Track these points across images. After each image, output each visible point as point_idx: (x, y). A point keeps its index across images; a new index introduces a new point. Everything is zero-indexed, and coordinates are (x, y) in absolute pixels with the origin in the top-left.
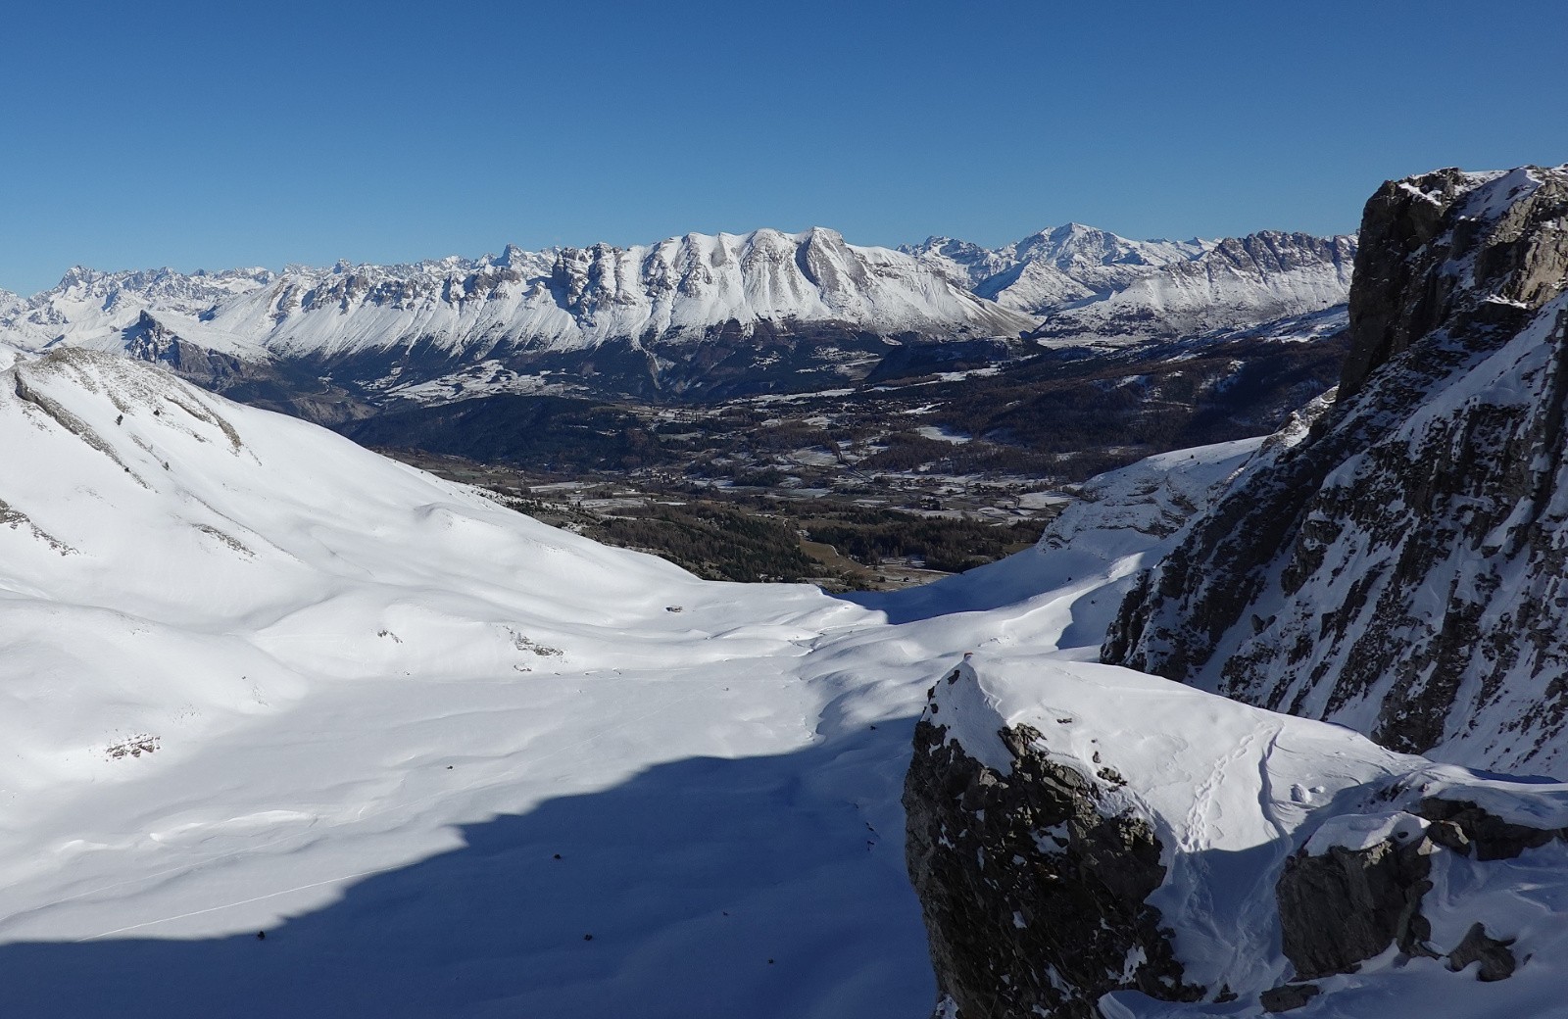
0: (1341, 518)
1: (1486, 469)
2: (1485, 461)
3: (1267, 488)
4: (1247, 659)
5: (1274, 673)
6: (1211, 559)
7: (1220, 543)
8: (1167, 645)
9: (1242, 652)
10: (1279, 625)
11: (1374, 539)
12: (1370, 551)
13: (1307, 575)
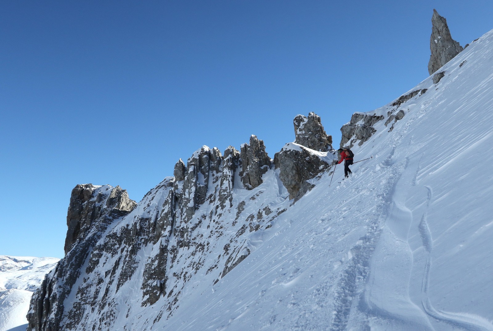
0: (102, 252)
1: (145, 230)
2: (144, 229)
3: (79, 249)
4: (85, 288)
5: (93, 289)
6: (69, 267)
7: (71, 263)
8: (61, 290)
9: (83, 286)
10: (91, 279)
11: (113, 254)
12: (112, 257)
13: (94, 267)
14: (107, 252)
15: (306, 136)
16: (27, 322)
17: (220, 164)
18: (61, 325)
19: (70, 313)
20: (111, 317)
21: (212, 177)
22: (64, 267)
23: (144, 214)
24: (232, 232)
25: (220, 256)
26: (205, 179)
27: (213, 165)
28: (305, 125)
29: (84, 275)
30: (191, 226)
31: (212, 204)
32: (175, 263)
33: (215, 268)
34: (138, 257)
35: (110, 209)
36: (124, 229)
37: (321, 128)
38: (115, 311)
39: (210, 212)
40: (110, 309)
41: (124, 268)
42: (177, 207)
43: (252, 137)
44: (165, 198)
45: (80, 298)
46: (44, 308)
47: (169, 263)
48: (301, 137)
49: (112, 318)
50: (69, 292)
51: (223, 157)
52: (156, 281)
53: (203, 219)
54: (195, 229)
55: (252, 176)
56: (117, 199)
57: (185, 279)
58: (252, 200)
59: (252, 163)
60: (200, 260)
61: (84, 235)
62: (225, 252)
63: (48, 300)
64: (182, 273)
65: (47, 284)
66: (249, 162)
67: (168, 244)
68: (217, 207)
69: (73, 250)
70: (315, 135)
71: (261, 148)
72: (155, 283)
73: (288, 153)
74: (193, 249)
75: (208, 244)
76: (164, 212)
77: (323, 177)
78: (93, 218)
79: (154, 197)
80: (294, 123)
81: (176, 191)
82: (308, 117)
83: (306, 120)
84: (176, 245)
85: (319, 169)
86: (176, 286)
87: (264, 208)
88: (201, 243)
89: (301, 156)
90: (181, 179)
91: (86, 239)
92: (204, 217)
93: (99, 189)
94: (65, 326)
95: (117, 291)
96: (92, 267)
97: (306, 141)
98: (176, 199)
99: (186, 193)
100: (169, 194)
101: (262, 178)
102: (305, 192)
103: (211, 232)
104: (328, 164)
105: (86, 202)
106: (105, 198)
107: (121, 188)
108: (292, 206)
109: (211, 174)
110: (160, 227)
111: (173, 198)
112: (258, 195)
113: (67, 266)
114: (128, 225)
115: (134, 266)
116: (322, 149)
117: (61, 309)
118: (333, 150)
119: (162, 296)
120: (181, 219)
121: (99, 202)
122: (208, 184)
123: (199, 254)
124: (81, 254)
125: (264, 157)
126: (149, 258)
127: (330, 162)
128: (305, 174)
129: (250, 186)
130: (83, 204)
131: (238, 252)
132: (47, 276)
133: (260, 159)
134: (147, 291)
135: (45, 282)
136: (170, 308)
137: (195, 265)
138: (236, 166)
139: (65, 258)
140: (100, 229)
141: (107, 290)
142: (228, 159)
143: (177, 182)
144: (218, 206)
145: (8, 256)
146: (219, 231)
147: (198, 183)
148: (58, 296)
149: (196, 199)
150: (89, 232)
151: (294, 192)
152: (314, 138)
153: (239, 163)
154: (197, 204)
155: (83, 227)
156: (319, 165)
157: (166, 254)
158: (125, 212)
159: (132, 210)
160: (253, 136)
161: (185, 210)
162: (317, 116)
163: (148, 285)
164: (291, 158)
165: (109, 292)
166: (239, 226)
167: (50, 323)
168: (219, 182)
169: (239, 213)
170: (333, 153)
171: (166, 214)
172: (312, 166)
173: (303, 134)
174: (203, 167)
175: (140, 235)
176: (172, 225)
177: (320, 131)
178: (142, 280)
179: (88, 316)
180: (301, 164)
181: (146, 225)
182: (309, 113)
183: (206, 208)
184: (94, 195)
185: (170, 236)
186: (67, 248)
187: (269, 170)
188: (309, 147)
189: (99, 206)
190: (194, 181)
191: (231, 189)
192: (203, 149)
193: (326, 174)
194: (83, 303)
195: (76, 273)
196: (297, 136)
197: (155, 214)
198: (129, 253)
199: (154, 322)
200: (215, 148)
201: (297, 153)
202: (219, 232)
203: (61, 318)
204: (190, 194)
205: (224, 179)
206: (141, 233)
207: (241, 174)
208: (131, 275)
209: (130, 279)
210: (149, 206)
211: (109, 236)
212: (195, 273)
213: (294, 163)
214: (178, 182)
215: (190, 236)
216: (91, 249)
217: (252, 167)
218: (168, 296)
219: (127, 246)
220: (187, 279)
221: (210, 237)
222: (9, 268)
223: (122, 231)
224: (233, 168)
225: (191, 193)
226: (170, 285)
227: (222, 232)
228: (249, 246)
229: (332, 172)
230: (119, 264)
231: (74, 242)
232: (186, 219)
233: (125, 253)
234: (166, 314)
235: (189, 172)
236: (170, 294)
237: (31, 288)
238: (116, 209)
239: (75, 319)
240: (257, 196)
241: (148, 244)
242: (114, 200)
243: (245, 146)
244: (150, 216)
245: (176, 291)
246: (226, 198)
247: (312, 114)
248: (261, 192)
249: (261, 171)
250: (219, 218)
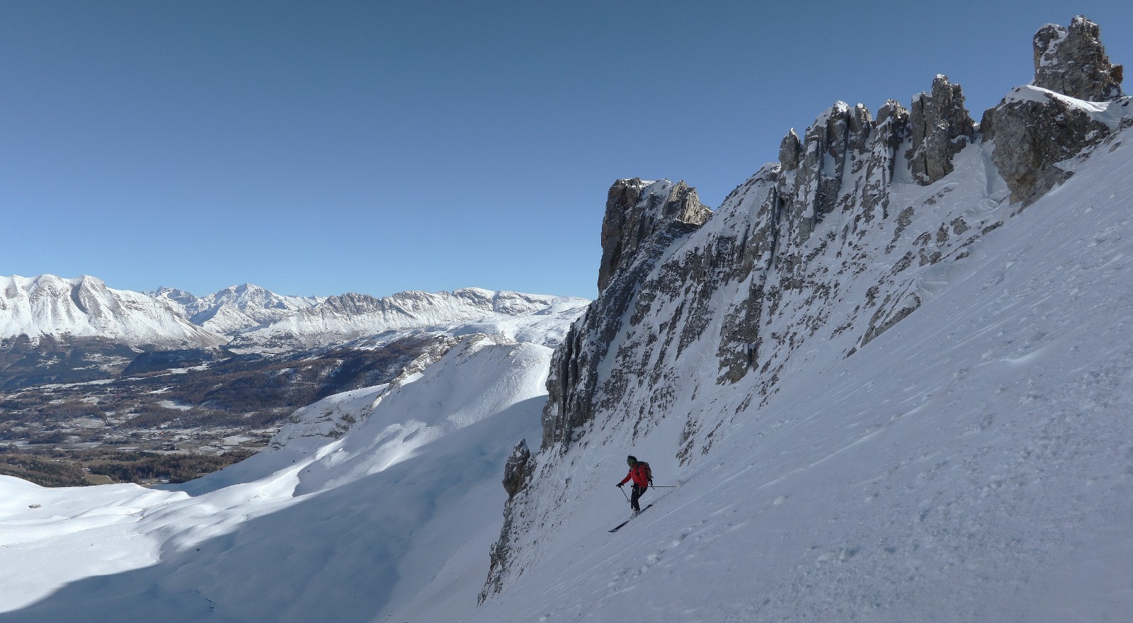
0: (655, 292)
1: (725, 258)
2: (724, 256)
4: (629, 348)
5: (640, 352)
6: (605, 313)
7: (607, 307)
8: (594, 348)
9: (625, 346)
10: (638, 334)
11: (672, 296)
12: (671, 300)
13: (643, 315)
14: (663, 292)
15: (1060, 70)
16: (547, 393)
17: (867, 136)
18: (594, 401)
19: (607, 384)
20: (668, 396)
21: (851, 163)
22: (597, 313)
23: (724, 229)
24: (885, 265)
25: (857, 308)
26: (837, 166)
27: (853, 138)
28: (1061, 45)
29: (627, 327)
30: (806, 252)
31: (848, 212)
32: (775, 316)
33: (848, 329)
34: (712, 303)
35: (668, 221)
36: (690, 255)
37: (1098, 49)
38: (674, 387)
39: (844, 227)
40: (667, 385)
41: (690, 320)
42: (783, 218)
43: (937, 79)
44: (762, 201)
45: (621, 362)
46: (570, 374)
47: (765, 316)
48: (1048, 72)
49: (669, 398)
50: (605, 352)
51: (874, 123)
52: (742, 345)
53: (829, 241)
54: (814, 258)
55: (931, 157)
56: (680, 203)
57: (791, 344)
58: (927, 205)
59: (934, 132)
60: (820, 314)
61: (627, 263)
62: (869, 302)
63: (575, 362)
64: (787, 333)
65: (574, 338)
66: (928, 131)
67: (764, 283)
68: (858, 218)
69: (612, 288)
70: (1083, 65)
71: (954, 101)
72: (741, 347)
73: (1016, 108)
74: (808, 292)
75: (836, 286)
76: (759, 227)
77: (1093, 156)
78: (641, 235)
79: (743, 199)
80: (1035, 44)
81: (783, 189)
82: (1070, 28)
83: (1063, 35)
84: (777, 284)
85: (1084, 138)
86: (776, 356)
87: (953, 220)
88: (823, 283)
89: (1045, 113)
90: (792, 167)
91: (631, 270)
92: (832, 236)
93: (650, 186)
94: (600, 403)
95: (677, 357)
96: (639, 315)
97: (1060, 81)
98: (782, 203)
99: (799, 192)
100: (770, 194)
101: (953, 162)
102: (1049, 187)
103: (844, 264)
104: (1107, 128)
105: (630, 210)
106: (660, 203)
107: (686, 185)
108: (1017, 216)
109: (849, 156)
110: (751, 252)
111: (777, 202)
112: (941, 196)
113: (601, 312)
114: (697, 249)
115: (705, 317)
116: (1096, 96)
117: (593, 378)
118: (1125, 97)
119: (751, 370)
120: (789, 239)
121: (651, 209)
122: (842, 175)
123: (818, 303)
124: (623, 293)
125: (959, 120)
126: (732, 305)
127: (1113, 123)
128: (1050, 151)
129: (926, 178)
130: (625, 213)
131: (897, 302)
132: (573, 326)
133: (951, 123)
134: (726, 360)
135: (571, 335)
136: (764, 391)
137: (811, 322)
138: (900, 138)
139: (599, 299)
140: (653, 255)
141: (662, 354)
142: (885, 126)
143: (785, 172)
144: (858, 216)
145: (519, 293)
146: (859, 262)
147: (824, 173)
148: (589, 358)
149: (818, 203)
150: (635, 258)
151: (1023, 189)
152: (1078, 73)
153: (906, 133)
154: (820, 213)
155: (626, 250)
156: (1085, 131)
157: (760, 300)
158: (693, 226)
159: (703, 224)
160: (939, 76)
161: (796, 223)
162: (1093, 24)
163: (728, 350)
164: (1021, 117)
165: (666, 357)
166: (898, 254)
167: (579, 397)
168: (864, 172)
169: (899, 230)
170: (1123, 103)
171: (764, 231)
172: (1070, 133)
173: (1053, 67)
174: (834, 144)
175: (716, 266)
176: (773, 250)
177: (1097, 55)
178: (718, 342)
179: (632, 392)
180: (1044, 129)
181: (727, 249)
182: (1073, 19)
183: (835, 220)
184: (644, 197)
185: (768, 269)
186: (601, 285)
187: (968, 144)
188: (1066, 93)
189: (651, 215)
190: (816, 170)
191: (886, 184)
192: (836, 109)
193: (1103, 148)
194: (625, 370)
195: (615, 324)
196: (1038, 71)
197: (743, 230)
198: (697, 296)
199: (737, 412)
200: (860, 106)
201: (1036, 107)
202: (859, 264)
203: (594, 391)
204: (807, 195)
205: (874, 165)
206: (719, 262)
207: (909, 155)
208: (701, 332)
209: (699, 339)
210: (733, 216)
211: (666, 266)
212: (811, 335)
213: (1028, 129)
214: (787, 173)
215: (804, 270)
216: (637, 286)
217: (932, 140)
218: (762, 372)
219: (695, 284)
220: (796, 345)
221: (841, 272)
222: (520, 311)
223: (687, 259)
224: (894, 143)
225: (810, 191)
226: (766, 352)
227: (864, 265)
228: (919, 290)
229: (1118, 145)
230: (681, 313)
231: (612, 275)
232: (798, 240)
233: (691, 295)
234: (757, 400)
235: (807, 153)
236: (765, 367)
237: (550, 342)
238: (678, 221)
239: (613, 395)
240: (939, 196)
241: (730, 281)
242: (675, 205)
243: (921, 98)
244: (735, 233)
245: (775, 363)
246: (876, 202)
247: (1080, 20)
248: (948, 190)
249: (951, 148)
250: (860, 238)
